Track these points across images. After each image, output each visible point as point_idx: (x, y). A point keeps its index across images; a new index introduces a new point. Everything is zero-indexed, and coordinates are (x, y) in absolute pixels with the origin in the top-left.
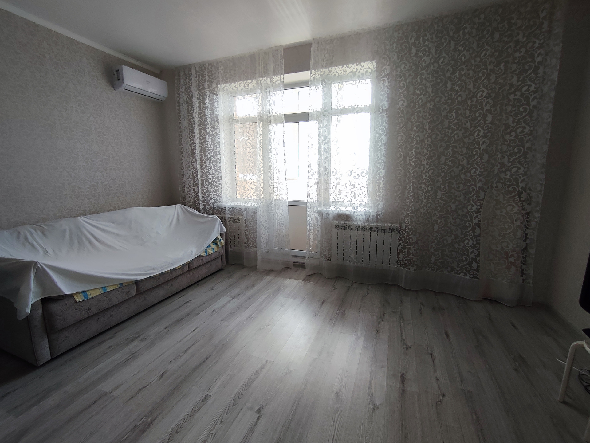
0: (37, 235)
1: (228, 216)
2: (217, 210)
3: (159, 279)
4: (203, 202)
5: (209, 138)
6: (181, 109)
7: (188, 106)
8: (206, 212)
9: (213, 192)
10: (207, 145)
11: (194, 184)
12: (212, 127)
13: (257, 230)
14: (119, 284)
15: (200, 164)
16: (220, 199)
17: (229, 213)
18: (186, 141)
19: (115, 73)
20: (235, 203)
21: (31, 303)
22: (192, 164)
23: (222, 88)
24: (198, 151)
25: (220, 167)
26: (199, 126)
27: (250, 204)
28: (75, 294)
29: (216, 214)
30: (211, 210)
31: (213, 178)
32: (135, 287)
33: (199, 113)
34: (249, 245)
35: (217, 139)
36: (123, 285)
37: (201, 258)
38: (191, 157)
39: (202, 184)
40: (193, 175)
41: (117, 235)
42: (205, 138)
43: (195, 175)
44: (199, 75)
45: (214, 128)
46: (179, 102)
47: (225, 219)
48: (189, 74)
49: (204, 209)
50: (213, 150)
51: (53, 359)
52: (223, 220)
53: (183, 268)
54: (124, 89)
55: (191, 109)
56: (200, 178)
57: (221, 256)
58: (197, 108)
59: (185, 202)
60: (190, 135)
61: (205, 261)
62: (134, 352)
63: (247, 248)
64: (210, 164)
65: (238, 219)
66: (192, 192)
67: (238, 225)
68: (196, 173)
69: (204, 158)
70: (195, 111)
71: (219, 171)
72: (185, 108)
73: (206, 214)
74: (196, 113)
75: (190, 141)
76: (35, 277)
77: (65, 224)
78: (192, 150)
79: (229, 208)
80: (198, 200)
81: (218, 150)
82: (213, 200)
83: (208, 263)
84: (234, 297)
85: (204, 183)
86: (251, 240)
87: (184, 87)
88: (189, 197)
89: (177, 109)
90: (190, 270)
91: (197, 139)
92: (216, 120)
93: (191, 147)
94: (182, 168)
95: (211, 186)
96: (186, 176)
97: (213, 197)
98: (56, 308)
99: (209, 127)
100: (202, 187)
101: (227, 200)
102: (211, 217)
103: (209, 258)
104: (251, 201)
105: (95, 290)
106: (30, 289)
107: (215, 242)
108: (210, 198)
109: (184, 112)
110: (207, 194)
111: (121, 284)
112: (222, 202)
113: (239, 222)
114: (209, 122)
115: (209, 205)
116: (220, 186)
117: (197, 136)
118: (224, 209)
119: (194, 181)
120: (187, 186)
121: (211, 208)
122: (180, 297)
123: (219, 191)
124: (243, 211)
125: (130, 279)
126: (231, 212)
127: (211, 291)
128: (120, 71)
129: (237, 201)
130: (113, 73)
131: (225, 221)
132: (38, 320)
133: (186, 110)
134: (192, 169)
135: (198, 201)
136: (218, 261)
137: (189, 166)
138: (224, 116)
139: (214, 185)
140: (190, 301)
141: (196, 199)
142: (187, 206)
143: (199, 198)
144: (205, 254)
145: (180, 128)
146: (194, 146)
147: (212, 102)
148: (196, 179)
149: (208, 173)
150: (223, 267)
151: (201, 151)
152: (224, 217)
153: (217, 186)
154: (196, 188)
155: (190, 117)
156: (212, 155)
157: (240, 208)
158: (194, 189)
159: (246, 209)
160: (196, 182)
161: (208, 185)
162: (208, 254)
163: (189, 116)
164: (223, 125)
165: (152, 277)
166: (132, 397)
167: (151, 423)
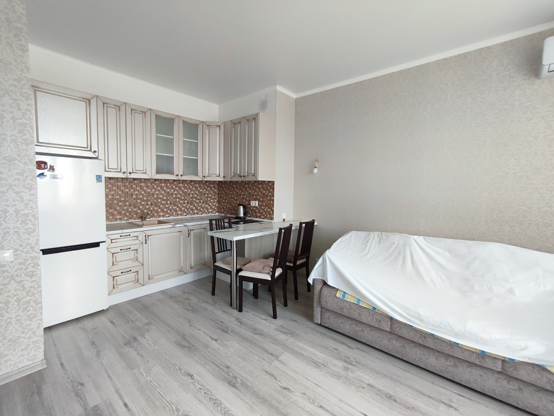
14: (373, 307)
21: (313, 277)
32: (389, 324)
36: (375, 310)
51: (321, 325)
54: (548, 72)
98: (325, 290)
105: (353, 297)
106: (315, 268)
132: (317, 291)
165: (413, 327)
166: (267, 372)
167: (235, 387)
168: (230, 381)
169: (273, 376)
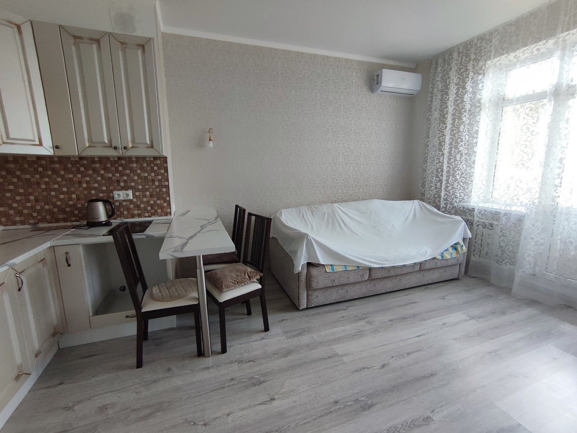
0: (309, 214)
1: (476, 219)
2: (461, 211)
3: (389, 271)
4: (445, 200)
5: (464, 128)
6: (434, 100)
7: (442, 95)
8: (448, 211)
9: (459, 190)
10: (461, 136)
11: (437, 179)
12: (470, 115)
13: (521, 243)
14: (357, 266)
15: (447, 158)
16: (467, 199)
17: (477, 216)
18: (433, 134)
19: (375, 78)
20: (490, 204)
21: (302, 264)
22: (437, 158)
23: (493, 63)
24: (447, 144)
25: (474, 161)
26: (454, 115)
27: (514, 208)
28: (327, 265)
29: (460, 215)
30: (454, 209)
31: (462, 174)
32: (368, 273)
33: (456, 101)
34: (503, 260)
35: (475, 128)
36: (359, 268)
37: (436, 261)
38: (438, 151)
39: (447, 181)
40: (437, 170)
41: (360, 223)
42: (459, 128)
43: (439, 170)
44: (463, 56)
45: (474, 116)
46: (432, 93)
47: (470, 222)
48: (449, 59)
49: (445, 208)
50: (468, 141)
51: (307, 308)
52: (468, 223)
53: (414, 267)
54: (381, 91)
55: (446, 98)
56: (445, 174)
57: (460, 264)
58: (454, 95)
59: (423, 198)
60: (441, 126)
61: (439, 265)
62: (361, 330)
63: (499, 263)
64: (460, 158)
65: (491, 225)
66: (433, 188)
67: (490, 232)
68: (442, 168)
69: (455, 151)
70: (451, 99)
71: (473, 165)
72: (439, 97)
73: (447, 214)
74: (451, 101)
75: (439, 134)
76: (306, 245)
77: (325, 208)
78: (440, 144)
79: (479, 210)
80: (440, 197)
81: (475, 140)
82: (458, 198)
83: (442, 267)
84: (473, 318)
85: (450, 180)
86: (507, 254)
87: (441, 75)
88: (429, 193)
89: (429, 101)
90: (420, 270)
91: (449, 130)
92: (477, 105)
93: (439, 140)
94: (425, 162)
95: (458, 183)
96: (428, 171)
97: (458, 195)
98: (314, 271)
99: (466, 115)
100: (446, 184)
101: (479, 200)
102: (454, 218)
103: (444, 263)
104: (516, 205)
105: (340, 266)
106: (303, 254)
107: (455, 247)
108: (454, 196)
109: (436, 103)
110: (451, 191)
111: (358, 267)
112: (470, 202)
113: (492, 228)
114: (467, 109)
115: (452, 204)
116: (470, 184)
117: (449, 126)
118: (473, 210)
119: (437, 176)
120: (429, 182)
121: (454, 207)
122: (406, 295)
123: (467, 189)
124: (501, 216)
125: (366, 265)
126: (482, 215)
127: (441, 299)
128: (379, 76)
129: (493, 202)
130: (374, 78)
131: (470, 225)
132: (303, 277)
133: (439, 100)
134: (437, 163)
135: (438, 199)
136: (454, 269)
137: (434, 160)
138: (490, 98)
139: (463, 182)
140: (417, 302)
141: (436, 196)
142: (425, 202)
143: (440, 195)
144: (441, 257)
145: (429, 120)
146: (443, 139)
147: (476, 84)
148: (440, 174)
149: (457, 168)
150: (460, 276)
151: (451, 144)
152: (470, 220)
153: (466, 183)
154: (438, 185)
155: (443, 107)
156: (465, 147)
157: (496, 212)
158: (436, 185)
159: (506, 214)
160: (439, 178)
161: (455, 181)
162: (444, 259)
163: (441, 106)
164: (487, 110)
165: (384, 268)
166: (356, 371)
167: (371, 406)
168: (362, 407)
169: (364, 368)
